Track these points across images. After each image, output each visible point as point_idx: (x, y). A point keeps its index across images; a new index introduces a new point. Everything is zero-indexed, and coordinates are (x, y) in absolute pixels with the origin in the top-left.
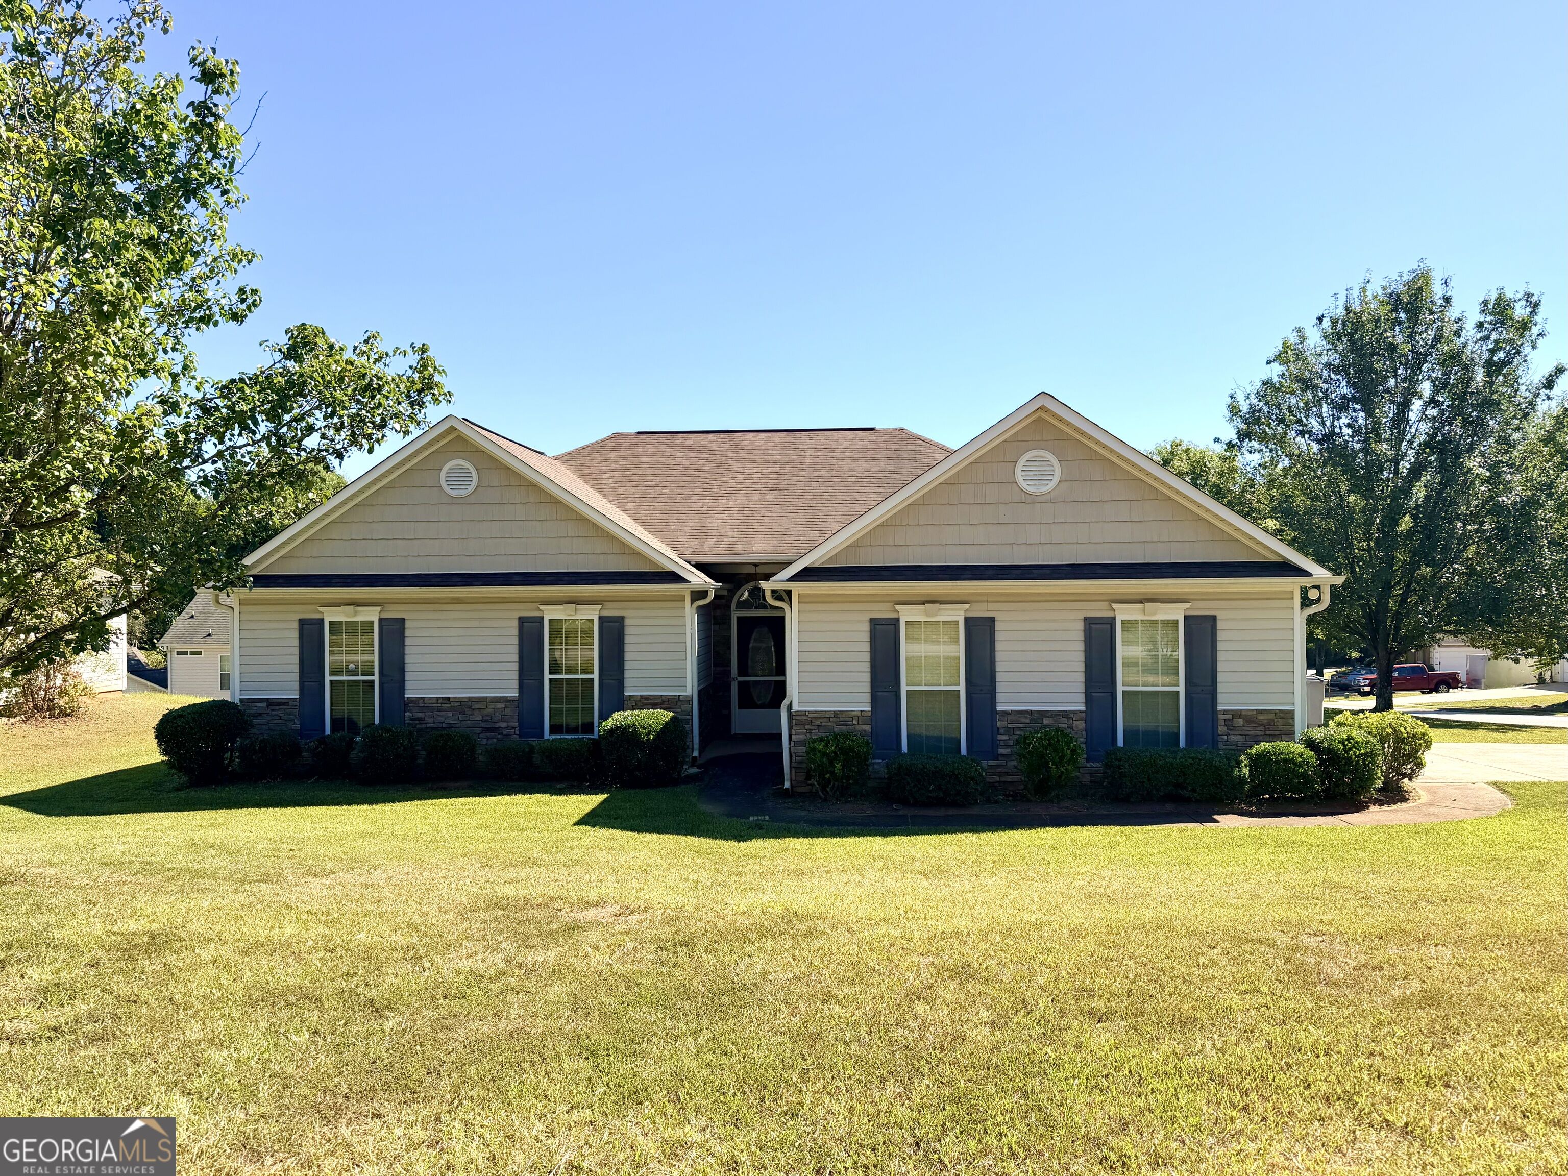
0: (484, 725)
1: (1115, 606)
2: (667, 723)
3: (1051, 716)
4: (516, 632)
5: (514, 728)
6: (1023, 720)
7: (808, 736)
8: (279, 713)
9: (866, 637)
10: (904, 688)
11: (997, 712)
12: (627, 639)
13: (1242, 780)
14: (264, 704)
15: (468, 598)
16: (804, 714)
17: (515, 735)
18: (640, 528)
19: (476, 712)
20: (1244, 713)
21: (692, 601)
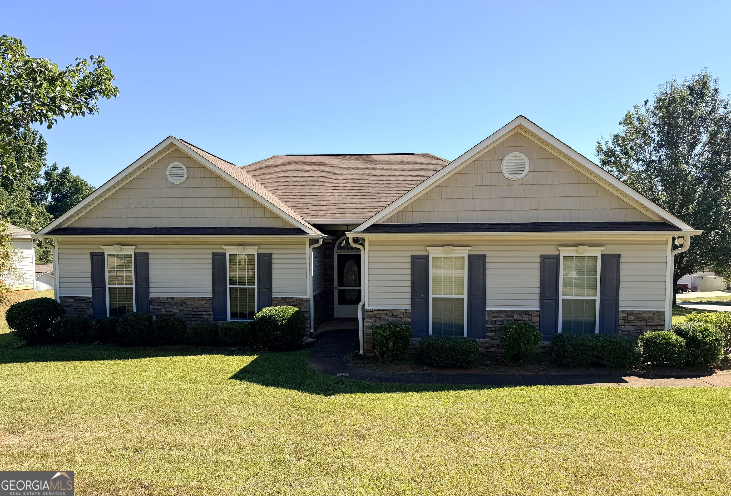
0: (193, 313)
1: (560, 248)
2: (293, 315)
3: (519, 314)
4: (210, 261)
5: (210, 315)
6: (502, 316)
7: (374, 324)
8: (81, 305)
9: (409, 266)
10: (431, 296)
11: (486, 311)
12: (274, 266)
13: (639, 354)
14: (73, 300)
15: (183, 242)
16: (372, 311)
17: (211, 319)
18: (284, 205)
19: (189, 306)
20: (634, 313)
21: (310, 245)
